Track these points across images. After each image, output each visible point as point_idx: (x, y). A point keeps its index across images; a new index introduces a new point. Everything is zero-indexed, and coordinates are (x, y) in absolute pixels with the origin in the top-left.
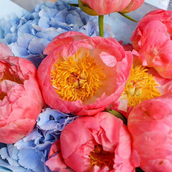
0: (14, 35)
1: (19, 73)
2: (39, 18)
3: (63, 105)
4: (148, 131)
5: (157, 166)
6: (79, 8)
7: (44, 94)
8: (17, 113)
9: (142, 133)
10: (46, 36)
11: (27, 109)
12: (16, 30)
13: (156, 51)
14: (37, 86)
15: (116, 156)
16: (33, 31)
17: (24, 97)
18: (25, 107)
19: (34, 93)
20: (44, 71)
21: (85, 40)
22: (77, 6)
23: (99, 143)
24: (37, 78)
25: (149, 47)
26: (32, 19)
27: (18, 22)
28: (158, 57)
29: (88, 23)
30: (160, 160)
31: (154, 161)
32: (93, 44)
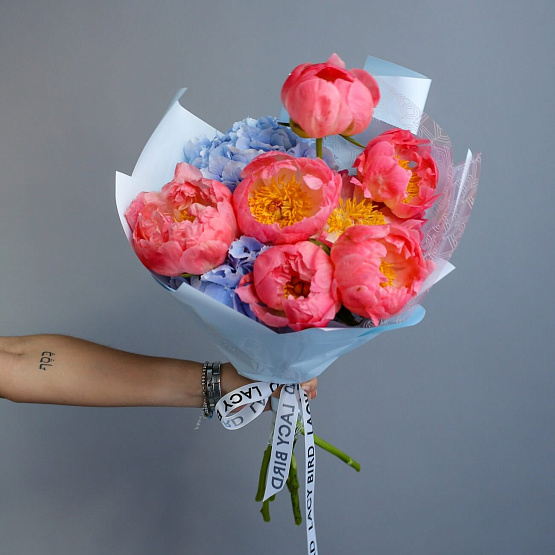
0: (204, 160)
1: (212, 196)
2: (237, 138)
3: (259, 228)
4: (347, 254)
5: (355, 294)
6: (289, 128)
7: (239, 217)
8: (208, 233)
9: (341, 257)
10: (244, 159)
11: (220, 232)
12: (208, 154)
13: (381, 179)
14: (232, 209)
15: (312, 283)
16: (228, 154)
17: (216, 218)
18: (217, 229)
19: (228, 217)
20: (241, 193)
21: (288, 161)
22: (287, 125)
23: (295, 270)
24: (232, 202)
25: (372, 174)
26: (228, 140)
27: (209, 145)
28: (385, 188)
29: (298, 145)
30: (358, 286)
31: (352, 288)
32: (299, 167)
